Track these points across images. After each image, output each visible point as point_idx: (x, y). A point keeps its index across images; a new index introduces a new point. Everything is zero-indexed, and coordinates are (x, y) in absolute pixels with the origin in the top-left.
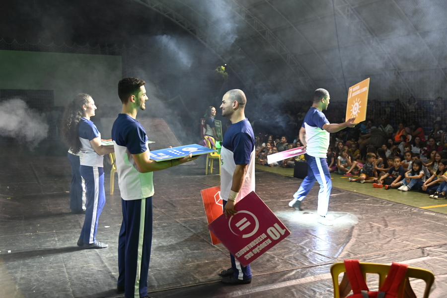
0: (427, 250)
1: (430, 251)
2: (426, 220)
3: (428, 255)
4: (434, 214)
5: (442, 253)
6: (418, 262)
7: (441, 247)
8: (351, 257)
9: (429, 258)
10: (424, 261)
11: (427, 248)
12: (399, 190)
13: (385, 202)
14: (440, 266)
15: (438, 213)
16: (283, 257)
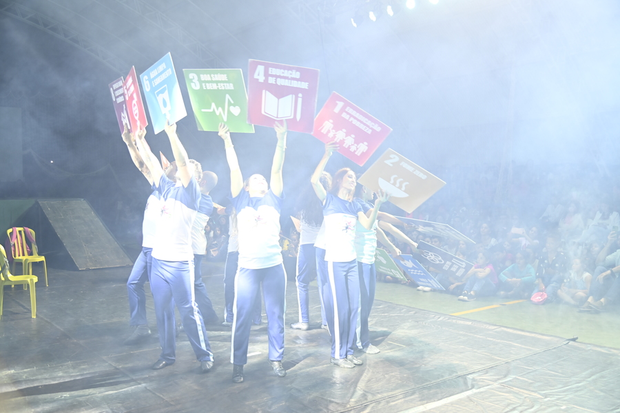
0: (469, 378)
1: (473, 380)
2: (461, 332)
3: (473, 387)
4: (470, 323)
5: (491, 383)
6: (461, 400)
7: (487, 373)
8: (369, 400)
9: (474, 391)
10: (468, 397)
11: (470, 376)
12: (418, 290)
13: (404, 310)
14: (491, 402)
15: (475, 321)
16: (270, 408)
